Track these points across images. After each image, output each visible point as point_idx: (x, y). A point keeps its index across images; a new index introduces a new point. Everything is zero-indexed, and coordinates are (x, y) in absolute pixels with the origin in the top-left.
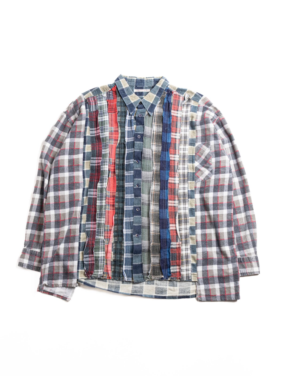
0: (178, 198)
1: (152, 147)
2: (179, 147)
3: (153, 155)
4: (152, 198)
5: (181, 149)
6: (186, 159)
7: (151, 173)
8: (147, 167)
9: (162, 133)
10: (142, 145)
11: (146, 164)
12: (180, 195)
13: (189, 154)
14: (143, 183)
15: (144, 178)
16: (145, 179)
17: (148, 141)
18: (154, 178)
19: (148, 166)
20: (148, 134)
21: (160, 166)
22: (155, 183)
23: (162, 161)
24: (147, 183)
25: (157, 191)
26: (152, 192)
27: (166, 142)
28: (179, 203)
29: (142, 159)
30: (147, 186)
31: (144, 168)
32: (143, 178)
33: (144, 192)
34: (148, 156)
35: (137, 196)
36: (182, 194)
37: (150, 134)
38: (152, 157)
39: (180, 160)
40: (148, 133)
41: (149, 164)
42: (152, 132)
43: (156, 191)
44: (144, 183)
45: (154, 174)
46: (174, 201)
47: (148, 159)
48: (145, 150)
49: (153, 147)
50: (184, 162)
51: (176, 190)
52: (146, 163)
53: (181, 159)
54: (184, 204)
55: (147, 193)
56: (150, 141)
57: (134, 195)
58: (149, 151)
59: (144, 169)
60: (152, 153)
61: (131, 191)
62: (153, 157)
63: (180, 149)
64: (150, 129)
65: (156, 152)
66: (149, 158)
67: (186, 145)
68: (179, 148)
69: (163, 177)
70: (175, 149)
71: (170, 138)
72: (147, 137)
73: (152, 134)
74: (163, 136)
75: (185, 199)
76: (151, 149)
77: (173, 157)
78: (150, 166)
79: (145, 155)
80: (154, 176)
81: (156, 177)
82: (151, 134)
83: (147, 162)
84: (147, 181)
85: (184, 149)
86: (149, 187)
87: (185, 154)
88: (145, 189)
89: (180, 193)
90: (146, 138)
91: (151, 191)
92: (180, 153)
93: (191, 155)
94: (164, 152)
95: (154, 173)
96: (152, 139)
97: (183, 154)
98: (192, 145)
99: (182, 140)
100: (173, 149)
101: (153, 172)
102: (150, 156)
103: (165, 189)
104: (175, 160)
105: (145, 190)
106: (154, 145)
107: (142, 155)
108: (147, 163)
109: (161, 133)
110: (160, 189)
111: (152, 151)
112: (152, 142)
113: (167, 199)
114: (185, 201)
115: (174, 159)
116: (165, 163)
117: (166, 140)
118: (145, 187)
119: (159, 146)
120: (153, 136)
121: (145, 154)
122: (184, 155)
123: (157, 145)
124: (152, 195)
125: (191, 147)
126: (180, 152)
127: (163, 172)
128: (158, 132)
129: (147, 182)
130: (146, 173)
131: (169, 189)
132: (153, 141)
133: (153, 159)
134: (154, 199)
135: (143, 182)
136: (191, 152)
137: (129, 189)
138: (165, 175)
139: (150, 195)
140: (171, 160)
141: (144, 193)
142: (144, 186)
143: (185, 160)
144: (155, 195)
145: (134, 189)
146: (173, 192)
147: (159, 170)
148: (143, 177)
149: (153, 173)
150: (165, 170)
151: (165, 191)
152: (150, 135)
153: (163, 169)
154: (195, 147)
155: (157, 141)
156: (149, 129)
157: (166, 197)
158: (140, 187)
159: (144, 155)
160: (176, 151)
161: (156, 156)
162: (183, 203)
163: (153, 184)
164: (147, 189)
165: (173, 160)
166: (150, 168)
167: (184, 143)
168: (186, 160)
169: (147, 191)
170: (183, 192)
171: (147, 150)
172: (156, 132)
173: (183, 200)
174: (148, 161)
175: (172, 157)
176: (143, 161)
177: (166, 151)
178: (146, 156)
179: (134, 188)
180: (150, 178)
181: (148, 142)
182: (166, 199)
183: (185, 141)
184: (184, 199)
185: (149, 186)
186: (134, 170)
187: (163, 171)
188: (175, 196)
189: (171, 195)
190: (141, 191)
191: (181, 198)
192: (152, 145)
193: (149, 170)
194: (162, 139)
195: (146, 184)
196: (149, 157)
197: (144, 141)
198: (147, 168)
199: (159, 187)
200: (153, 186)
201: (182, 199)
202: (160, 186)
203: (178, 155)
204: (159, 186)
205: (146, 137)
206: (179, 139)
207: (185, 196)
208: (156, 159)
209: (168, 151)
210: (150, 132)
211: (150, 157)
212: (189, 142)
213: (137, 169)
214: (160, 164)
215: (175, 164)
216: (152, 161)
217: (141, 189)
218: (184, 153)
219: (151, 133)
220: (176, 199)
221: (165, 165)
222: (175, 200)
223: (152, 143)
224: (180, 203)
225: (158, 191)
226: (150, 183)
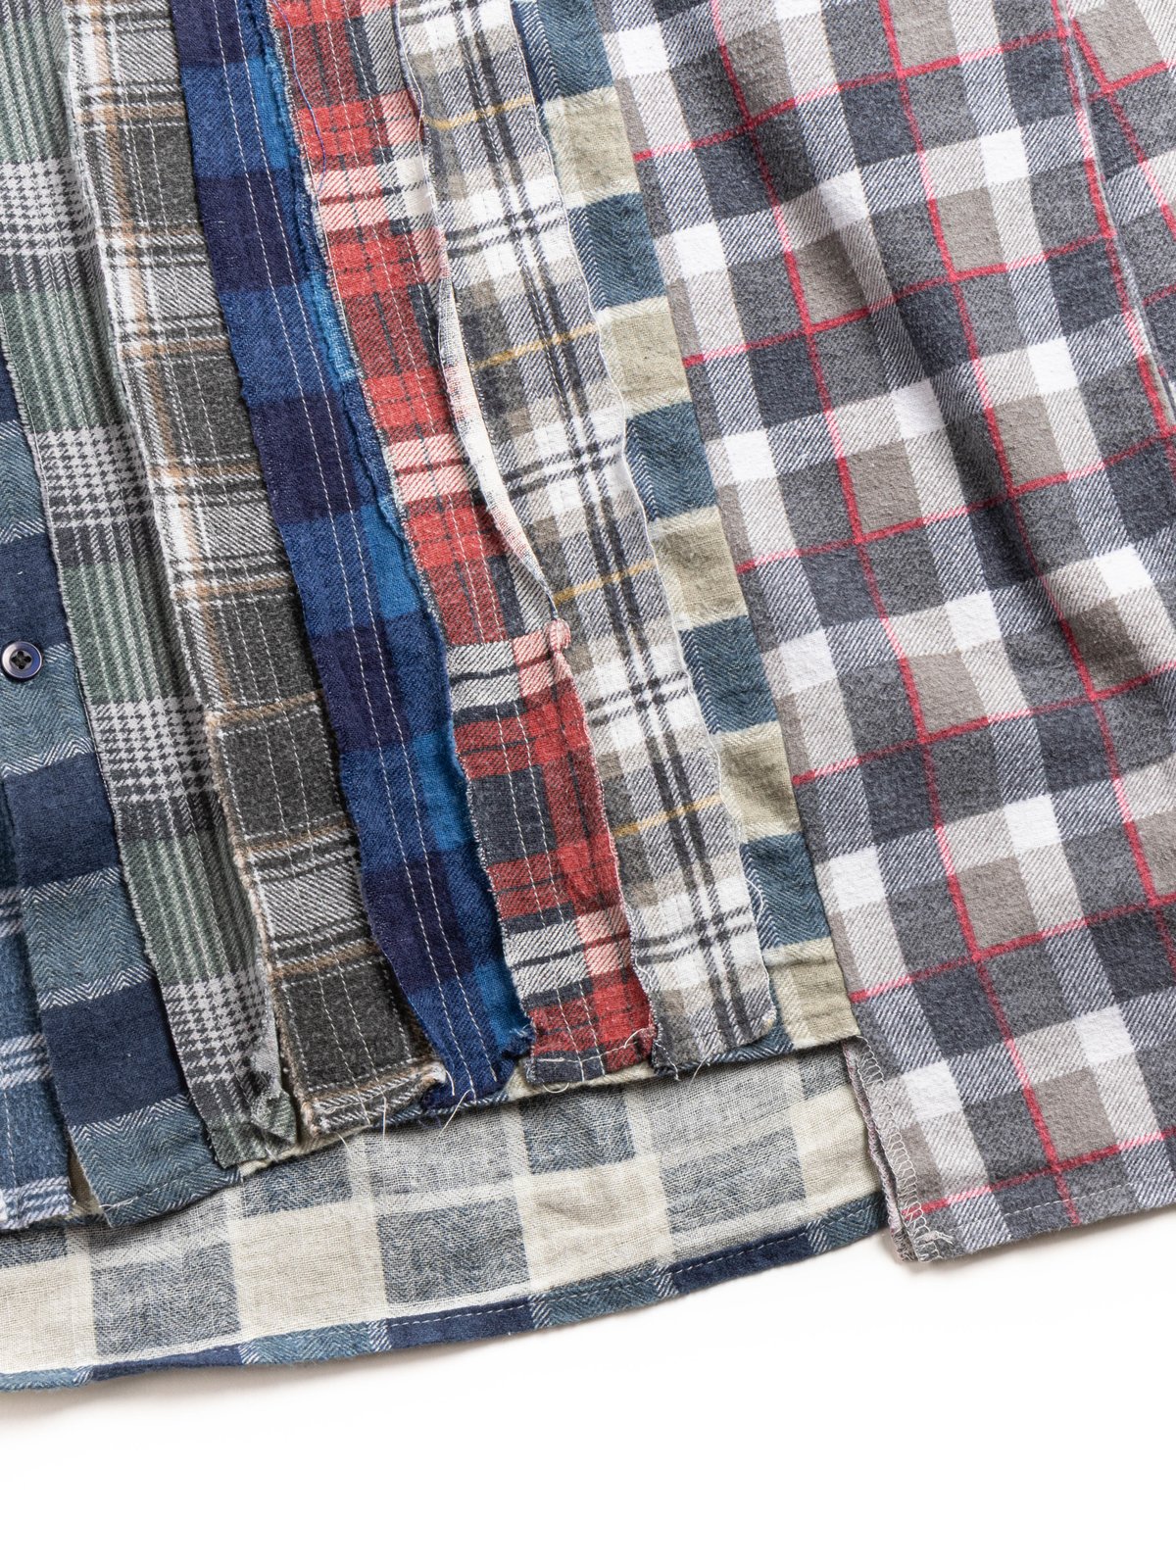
0: (417, 114)
4: (107, 180)
12: (435, 80)
22: (110, 9)
25: (155, 97)
26: (88, 114)
28: (439, 171)
30: (16, 64)
36: (458, 62)
43: (141, 98)
46: (371, 169)
51: (371, 35)
54: (497, 171)
55: (33, 142)
75: (501, 120)
86: (37, 66)
89: (428, 56)
91: (76, 112)
103: (234, 56)
110: (180, 65)
113: (289, 157)
114: (508, 142)
124: (105, 156)
131: (286, 42)
134: (130, 193)
139: (79, 155)
144: (136, 141)
146: (336, 69)
151: (239, 80)
157: (276, 141)
162: (487, 173)
163: (76, 20)
164: (23, 98)
169: (29, 125)
170: (464, 43)
173: (484, 130)
182: (280, 162)
184: (491, 122)
185: (43, 56)
188: (378, 108)
189: (320, 101)
191: (447, 114)
199: (161, 44)
200: (91, 44)
201: (460, 119)
202: (166, 23)
204: (154, 37)
207: (492, 81)
220: (398, 132)
222: (389, 157)
224: (452, 179)
225: (162, 89)
226: (44, 15)
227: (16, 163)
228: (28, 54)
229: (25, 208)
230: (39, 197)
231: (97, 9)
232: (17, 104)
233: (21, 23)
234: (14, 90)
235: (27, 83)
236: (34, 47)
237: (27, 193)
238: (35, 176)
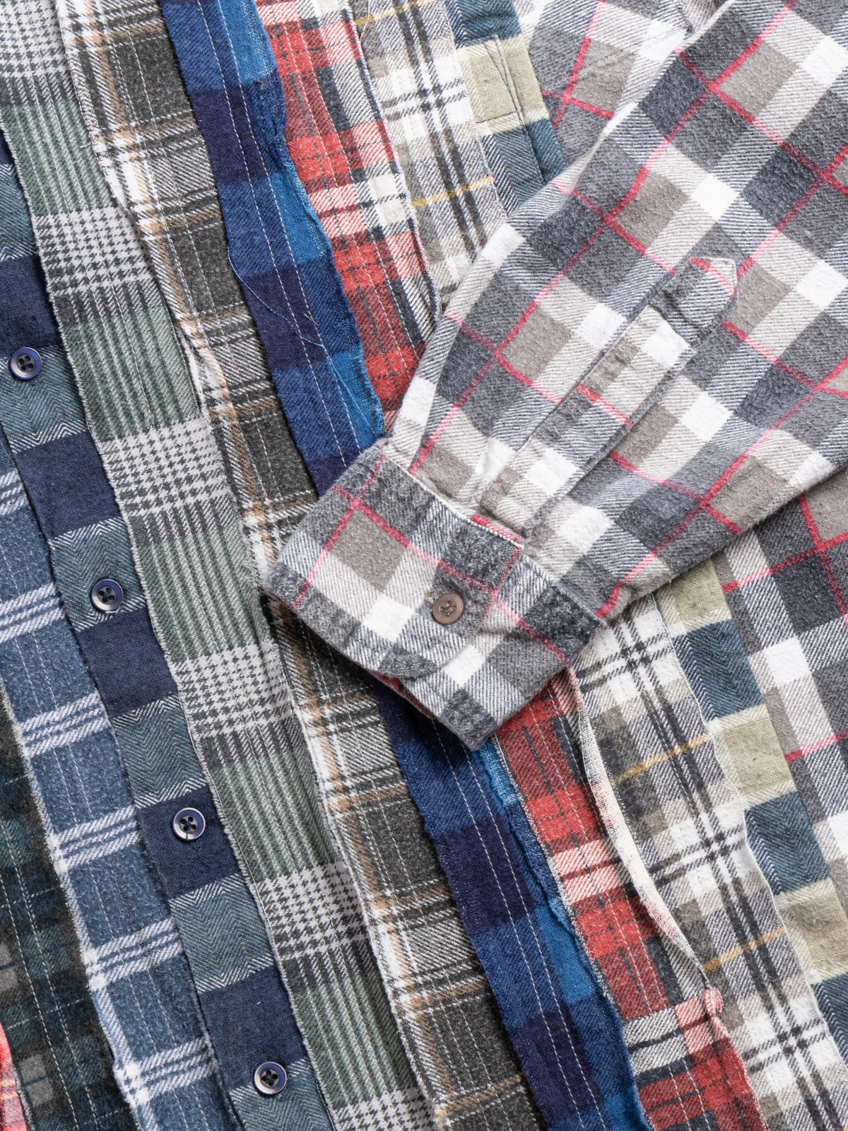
1: (112, 178)
2: (370, 96)
3: (155, 254)
5: (393, 103)
6: (481, 184)
7: (198, 429)
8: (138, 386)
9: (161, 14)
10: (13, 189)
11: (111, 362)
13: (487, 130)
14: (146, 556)
15: (146, 505)
16: (159, 502)
17: (60, 136)
18: (237, 475)
19: (140, 376)
20: (28, 74)
21: (257, 335)
22: (272, 517)
23: (257, 278)
24: (189, 538)
27: (233, 87)
29: (56, 325)
30: (199, 570)
31: (110, 403)
32: (134, 507)
33: (187, 638)
34: (106, 284)
35: (138, 702)
37: (48, 58)
38: (151, 269)
39: (425, 213)
40: (30, 55)
41: (144, 352)
42: (69, 38)
44: (161, 552)
45: (228, 435)
47: (112, 306)
48: (54, 232)
49: (121, 179)
50: (467, 216)
52: (109, 356)
53: (430, 201)
55: (220, 634)
56: (69, 128)
57: (107, 701)
58: (100, 225)
59: (115, 418)
60: (139, 234)
61: (57, 675)
62: (163, 270)
63: (385, 105)
64: (35, 16)
65: (167, 211)
66: (128, 296)
67: (433, 44)
68: (373, 103)
69: (324, 427)
70: (344, 127)
71: (252, 33)
72: (32, 103)
73: (72, 52)
74: (182, 44)
76: (106, 201)
77: (351, 209)
78: (158, 373)
79: (75, 284)
80: (230, 448)
81: (257, 453)
82: (58, 57)
83: (116, 341)
84: (183, 516)
85: (423, 93)
87: (450, 140)
88: (184, 606)
90: (23, 117)
92: (405, 149)
93: (514, 123)
94: (250, 190)
95: (226, 424)
96: (88, 107)
97: (437, 149)
98: (484, 35)
99: (377, 17)
100: (325, 134)
101: (212, 413)
102: (121, 274)
104: (378, 232)
105: (192, 609)
106: (129, 149)
107: (49, 288)
108: (120, 353)
109: (149, 16)
111: (125, 222)
112: (96, 131)
115: (368, 226)
116: (292, 287)
117: (226, 62)
118: (180, 591)
119: (174, 146)
120: (87, 69)
121: (71, 271)
122: (445, 149)
123: (150, 144)
125: (478, 50)
126: (395, 141)
127: (301, 383)
128: (118, 21)
129: (182, 534)
130: (147, 449)
132: (102, 121)
133: (167, 288)
135: (143, 543)
136: (504, 101)
137: (36, 662)
138: (334, 402)
140: (342, 242)
141: (197, 644)
142: (169, 583)
143: (469, 198)
145: (85, 641)
147: (260, 372)
148: (131, 495)
149: (216, 422)
150: (318, 356)
152: (51, 70)
153: (298, 355)
154: (520, 43)
155: (141, 110)
156: (24, 19)
158: (132, 604)
159: (66, 278)
160: (359, 142)
161: (184, 254)
163: (246, 530)
164: (208, 598)
165: (362, 238)
166: (164, 390)
167: (409, 39)
168: (478, 196)
169: (215, 619)
171: (78, 228)
172: (99, 26)
174: (123, 325)
175: (334, 211)
176: (75, 340)
177: (257, 174)
178: (86, 281)
179: (81, 626)
180: (199, 484)
181: (63, 145)
183: (402, 17)
186: (21, 461)
187: (303, 368)
190: (161, 636)
192: (106, 162)
193: (162, 406)
194: (180, 71)
195: (180, 548)
196: (117, 282)
197: (12, 147)
198: (143, 399)
200: (261, 550)
203: (394, 171)
205: (19, 103)
206: (347, 21)
208: (191, 283)
209: (277, 164)
210: (39, 44)
211: (131, 279)
212: (445, 15)
213: (43, 438)
214: (245, 317)
215: (392, 271)
216: (159, 315)
217: (149, 619)
218: (439, 129)
219: (63, 49)
221: (299, 306)
223: (100, 147)
226: (220, 528)
227: (208, 654)
228: (208, 561)
229: (221, 692)
230: (231, 681)
231: (262, 518)
232: (203, 603)
233: (200, 536)
234: (199, 592)
235: (209, 585)
236: (213, 556)
237: (221, 679)
238: (225, 663)
